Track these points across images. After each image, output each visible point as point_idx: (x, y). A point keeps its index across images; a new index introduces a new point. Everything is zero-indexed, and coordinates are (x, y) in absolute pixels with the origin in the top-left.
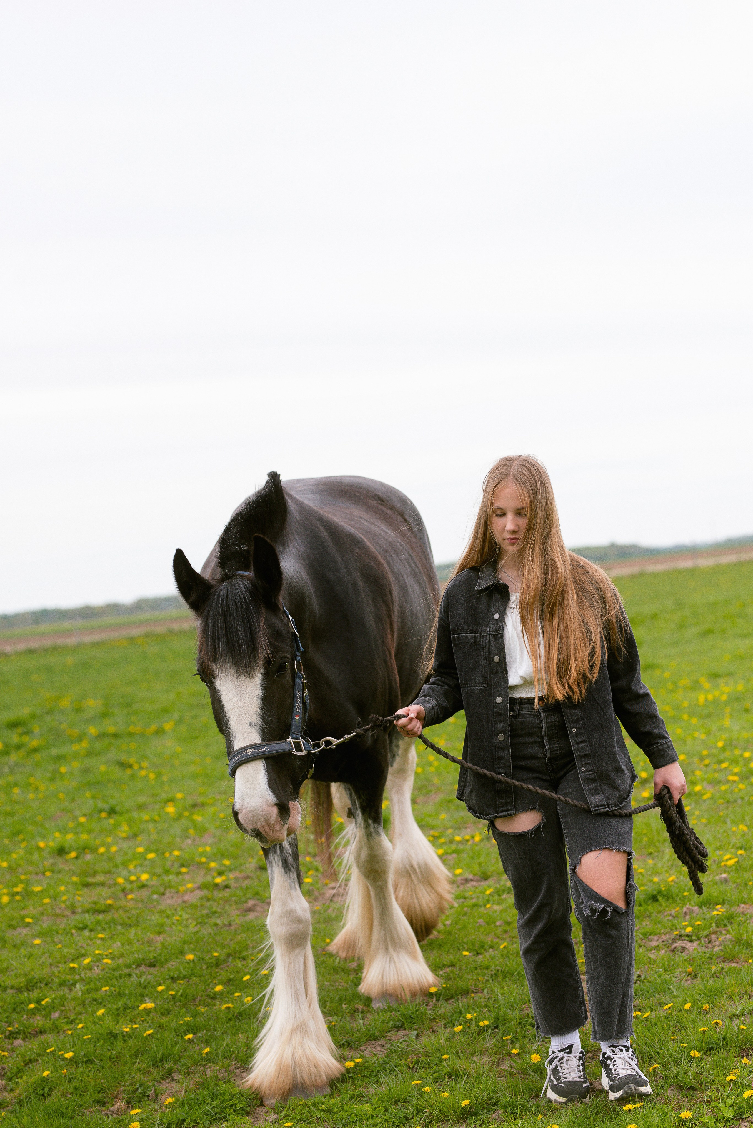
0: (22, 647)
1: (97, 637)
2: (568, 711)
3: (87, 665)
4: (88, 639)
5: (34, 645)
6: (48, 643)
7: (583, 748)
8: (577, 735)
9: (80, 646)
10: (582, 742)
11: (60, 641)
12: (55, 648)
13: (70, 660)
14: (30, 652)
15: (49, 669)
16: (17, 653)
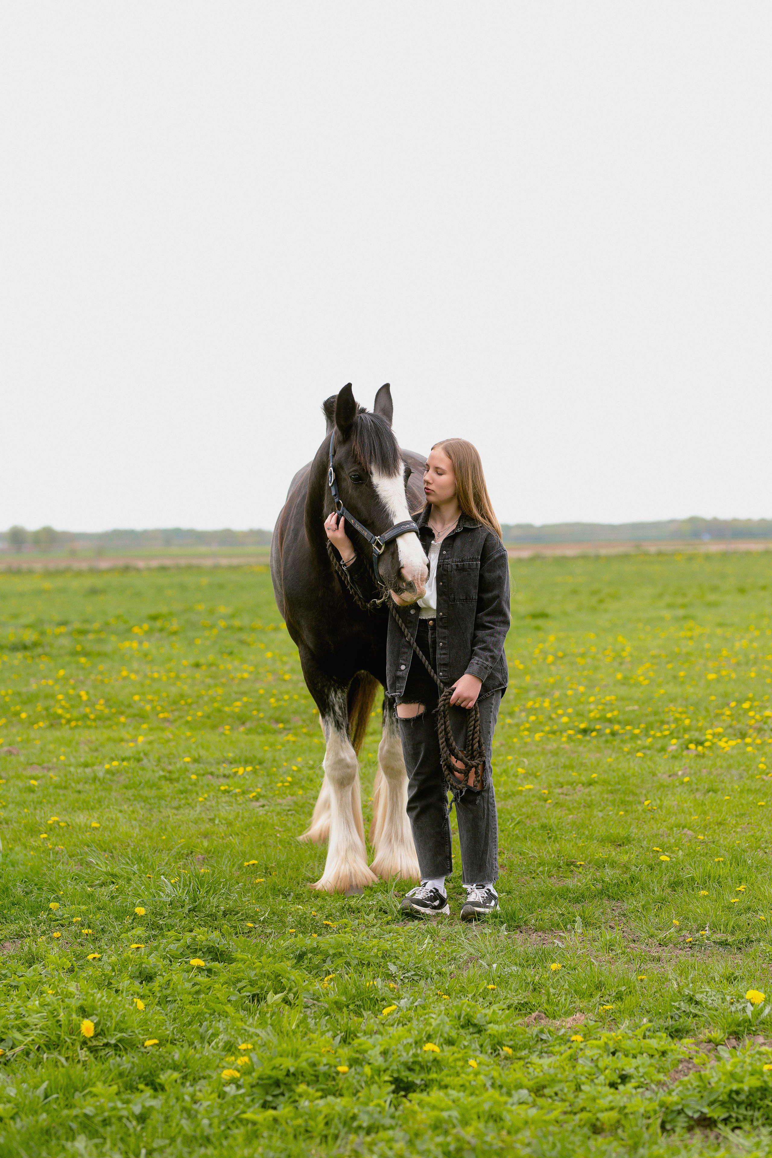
0: (155, 564)
1: (235, 562)
2: (440, 630)
3: (221, 586)
4: (224, 562)
5: (167, 562)
6: (183, 562)
7: (444, 659)
8: (442, 648)
9: (216, 568)
10: (444, 654)
11: (195, 562)
12: (189, 568)
13: (205, 581)
14: (163, 569)
15: (183, 587)
16: (149, 569)
